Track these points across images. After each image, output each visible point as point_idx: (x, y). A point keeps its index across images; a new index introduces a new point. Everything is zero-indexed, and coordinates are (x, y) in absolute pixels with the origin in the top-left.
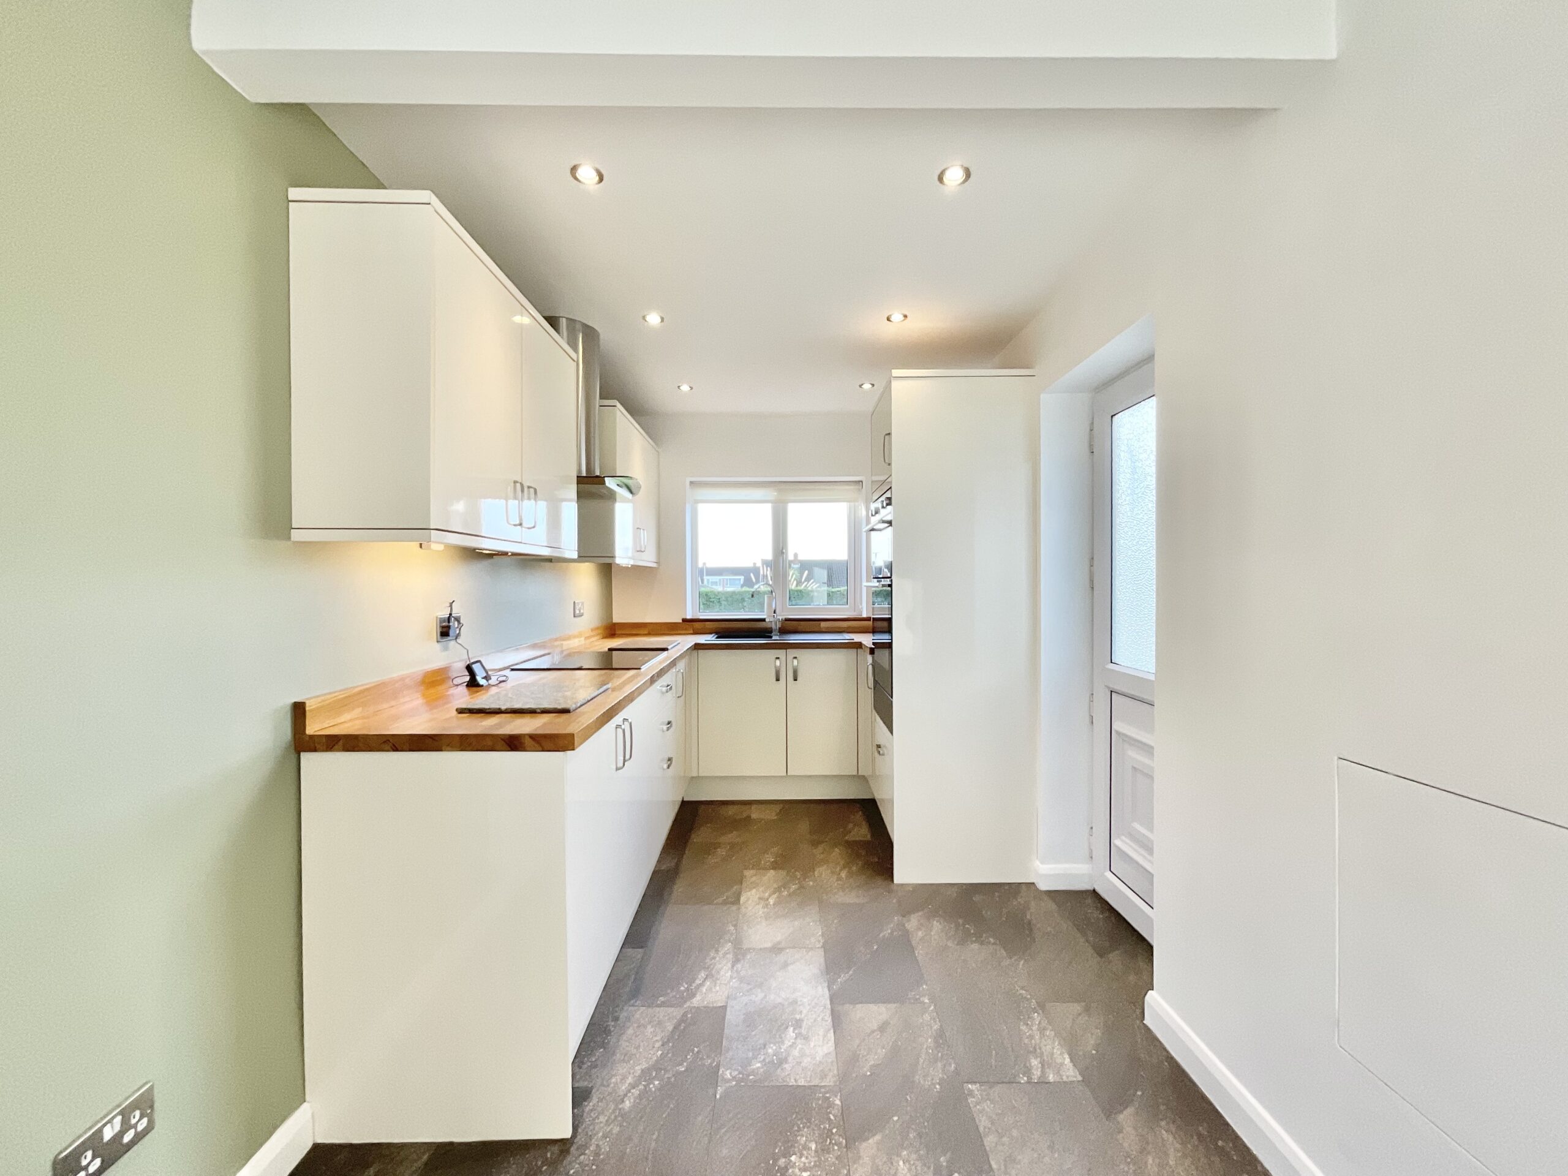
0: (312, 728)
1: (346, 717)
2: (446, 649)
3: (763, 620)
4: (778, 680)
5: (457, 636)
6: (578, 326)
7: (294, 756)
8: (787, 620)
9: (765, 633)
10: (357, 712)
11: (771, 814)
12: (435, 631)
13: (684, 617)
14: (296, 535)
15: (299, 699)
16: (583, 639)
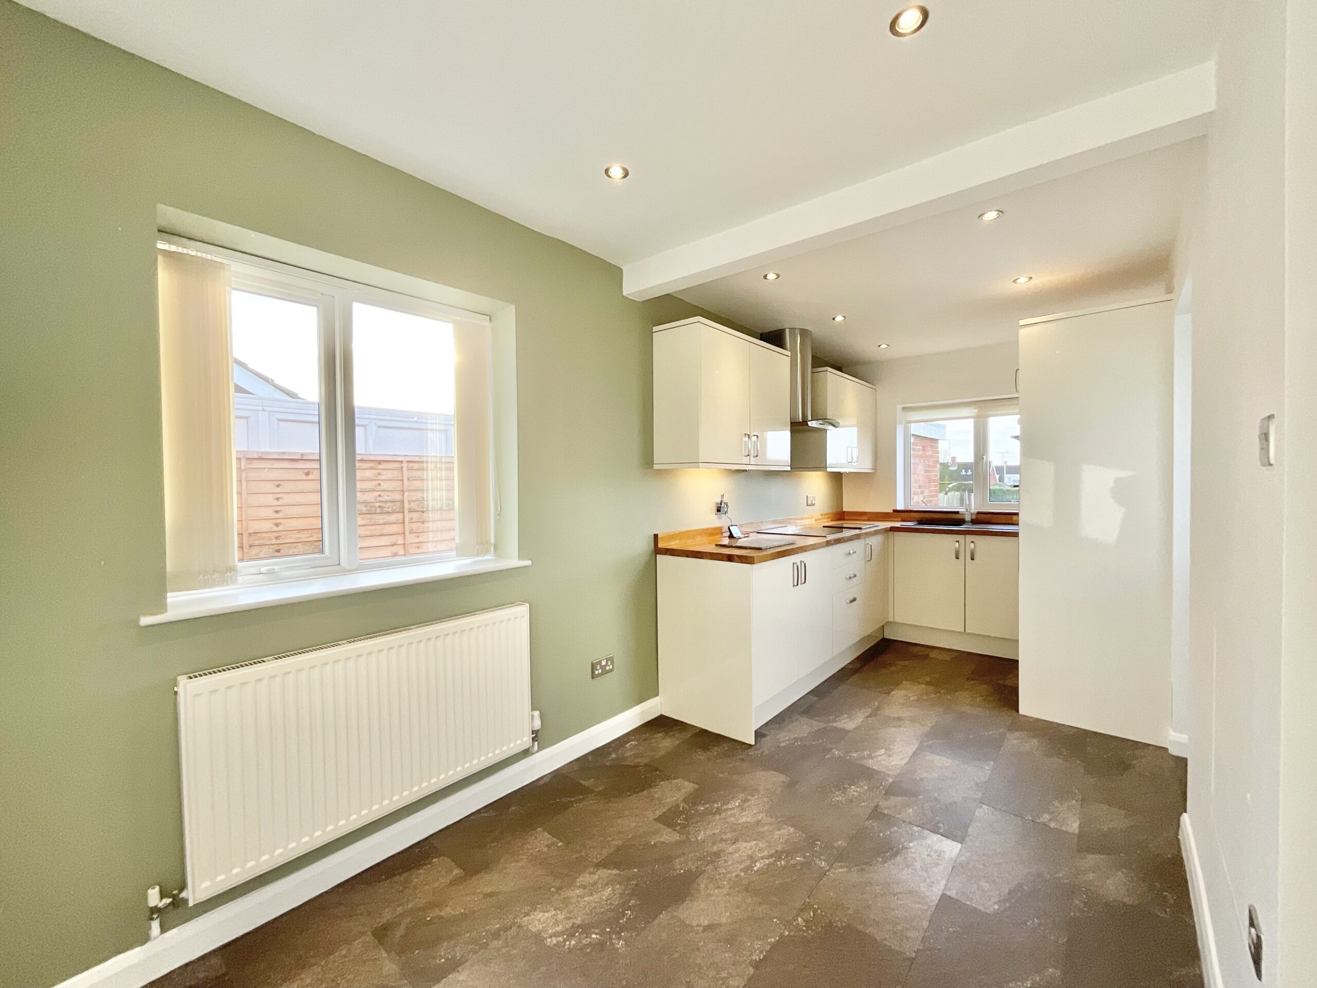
0: (661, 545)
1: (673, 543)
2: (720, 518)
3: (957, 513)
4: (957, 558)
5: (726, 513)
6: (797, 331)
7: (654, 556)
8: (978, 513)
9: (961, 522)
10: (678, 541)
11: (946, 657)
12: (715, 509)
13: (895, 509)
14: (655, 467)
15: (656, 533)
16: (814, 520)
